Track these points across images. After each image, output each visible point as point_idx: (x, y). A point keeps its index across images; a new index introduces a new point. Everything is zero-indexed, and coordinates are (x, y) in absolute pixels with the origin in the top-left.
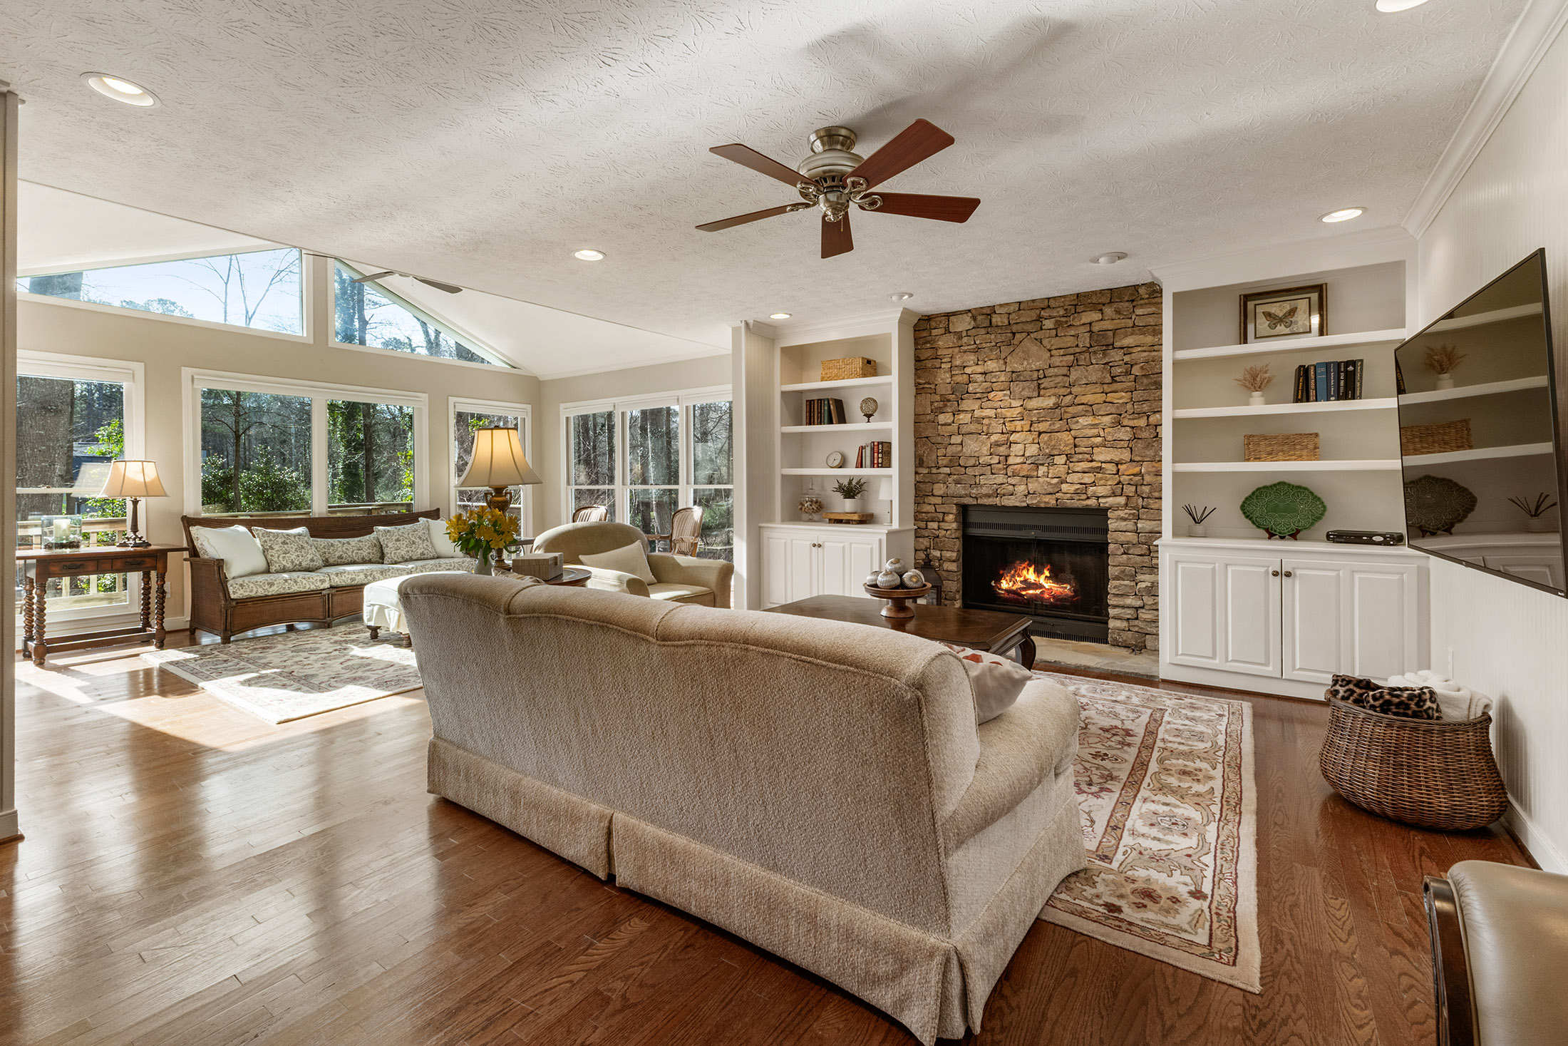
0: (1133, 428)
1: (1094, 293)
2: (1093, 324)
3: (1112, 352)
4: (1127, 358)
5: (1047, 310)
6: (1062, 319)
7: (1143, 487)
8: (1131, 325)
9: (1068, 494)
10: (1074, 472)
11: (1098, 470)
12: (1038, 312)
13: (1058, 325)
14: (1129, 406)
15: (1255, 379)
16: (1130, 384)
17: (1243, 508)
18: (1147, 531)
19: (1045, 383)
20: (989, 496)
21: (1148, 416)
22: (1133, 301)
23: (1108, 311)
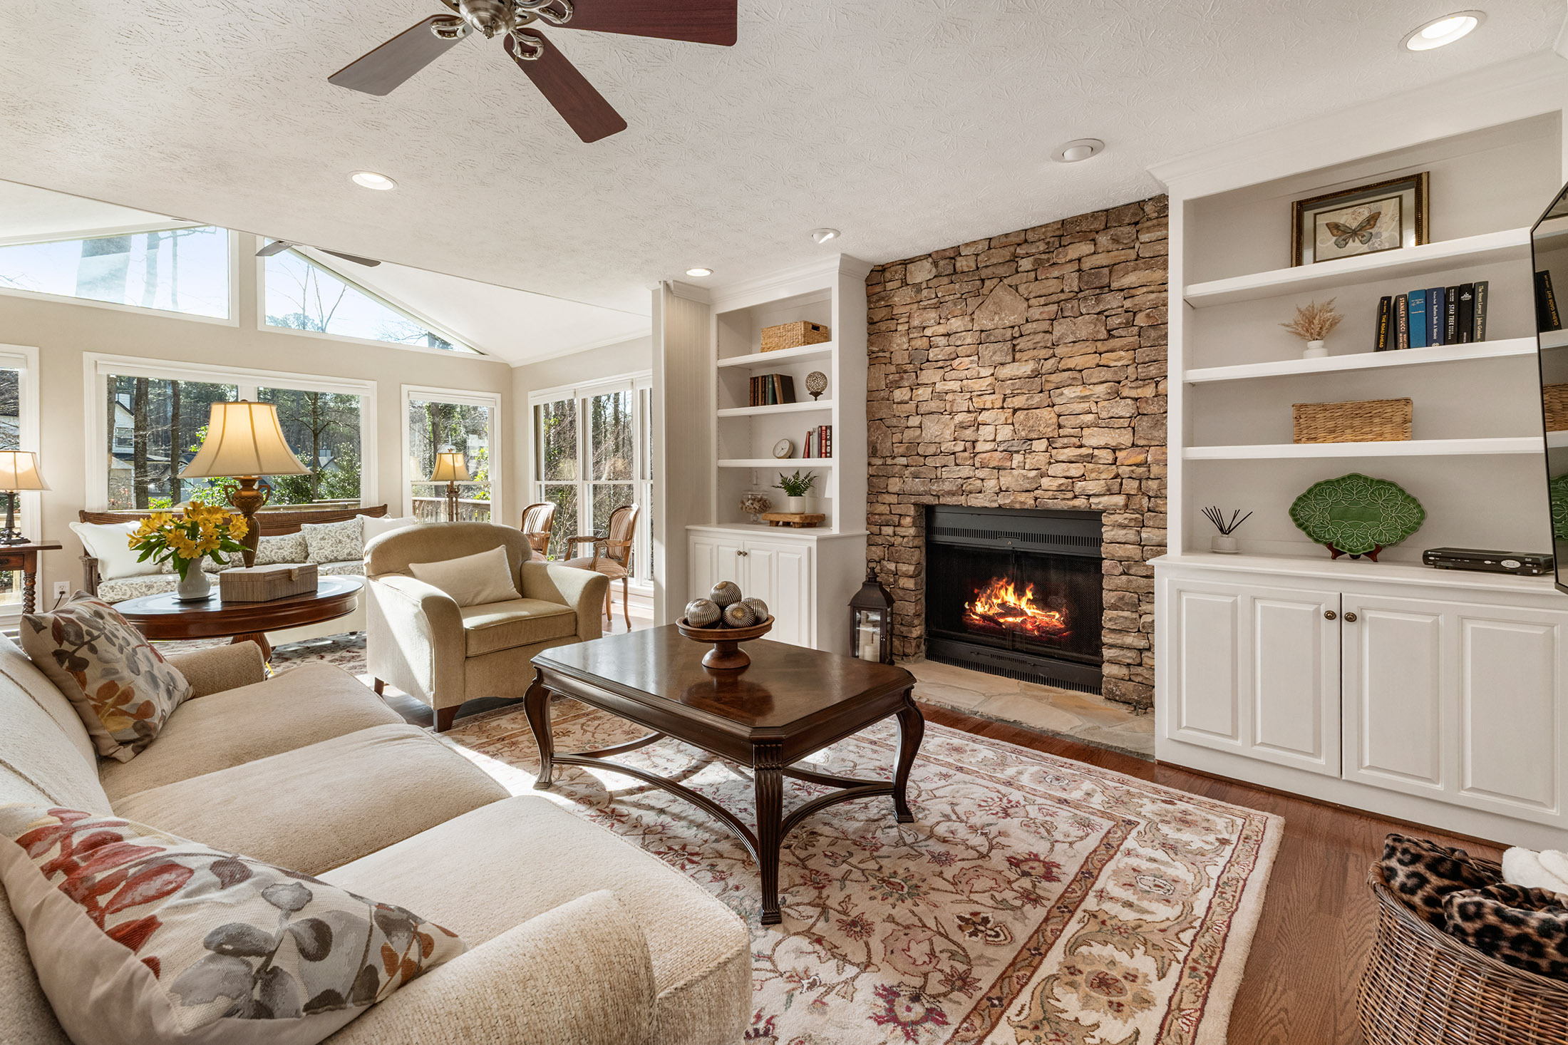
0: (1136, 399)
1: (1085, 217)
2: (1083, 260)
3: (1108, 297)
4: (1128, 304)
5: (1024, 246)
6: (1043, 256)
7: (1150, 482)
8: (1134, 257)
9: (1050, 492)
10: (1057, 462)
11: (1089, 459)
12: (1012, 249)
13: (1038, 264)
14: (1131, 370)
15: (1311, 322)
16: (1131, 339)
17: (1293, 512)
18: (1154, 542)
19: (1022, 342)
20: (952, 493)
21: (1157, 383)
22: (1136, 223)
23: (1103, 240)
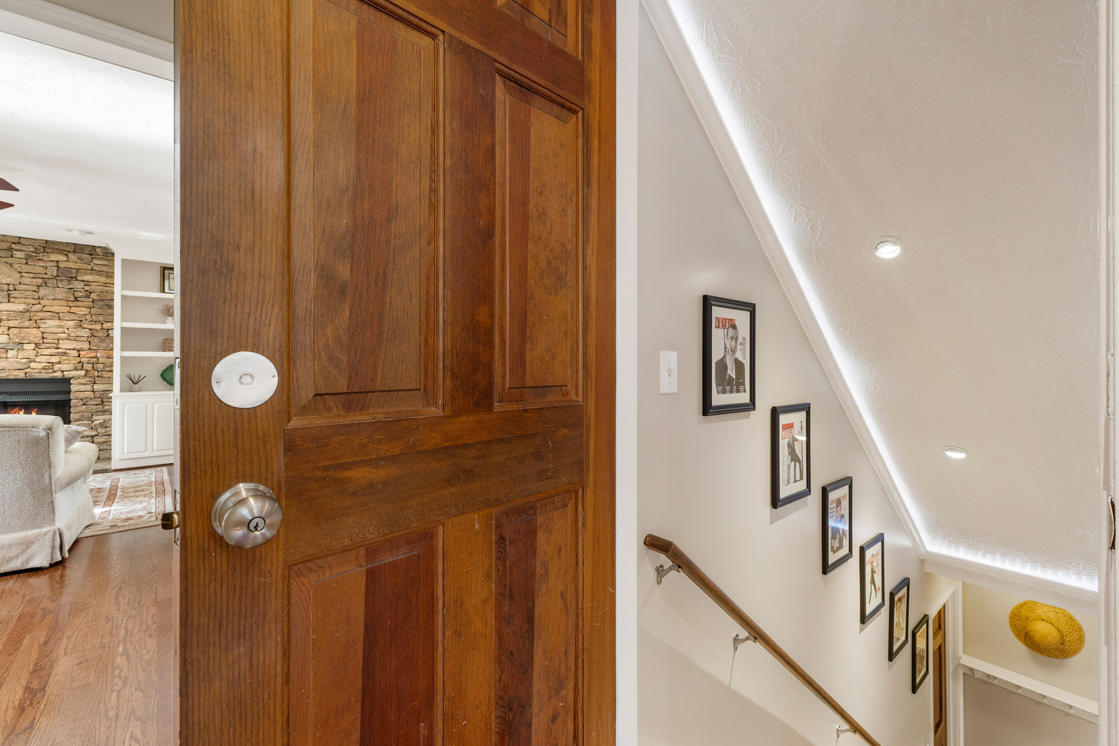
0: (91, 330)
1: (62, 243)
2: (59, 262)
3: (76, 283)
4: (87, 288)
5: (18, 245)
6: (32, 254)
7: (98, 365)
8: (91, 268)
9: (37, 370)
10: (42, 355)
11: (64, 354)
12: (9, 244)
13: (28, 258)
14: (88, 317)
15: (169, 311)
16: (89, 303)
17: (162, 375)
18: (101, 390)
19: (15, 294)
21: (102, 324)
22: (91, 255)
23: (72, 257)
